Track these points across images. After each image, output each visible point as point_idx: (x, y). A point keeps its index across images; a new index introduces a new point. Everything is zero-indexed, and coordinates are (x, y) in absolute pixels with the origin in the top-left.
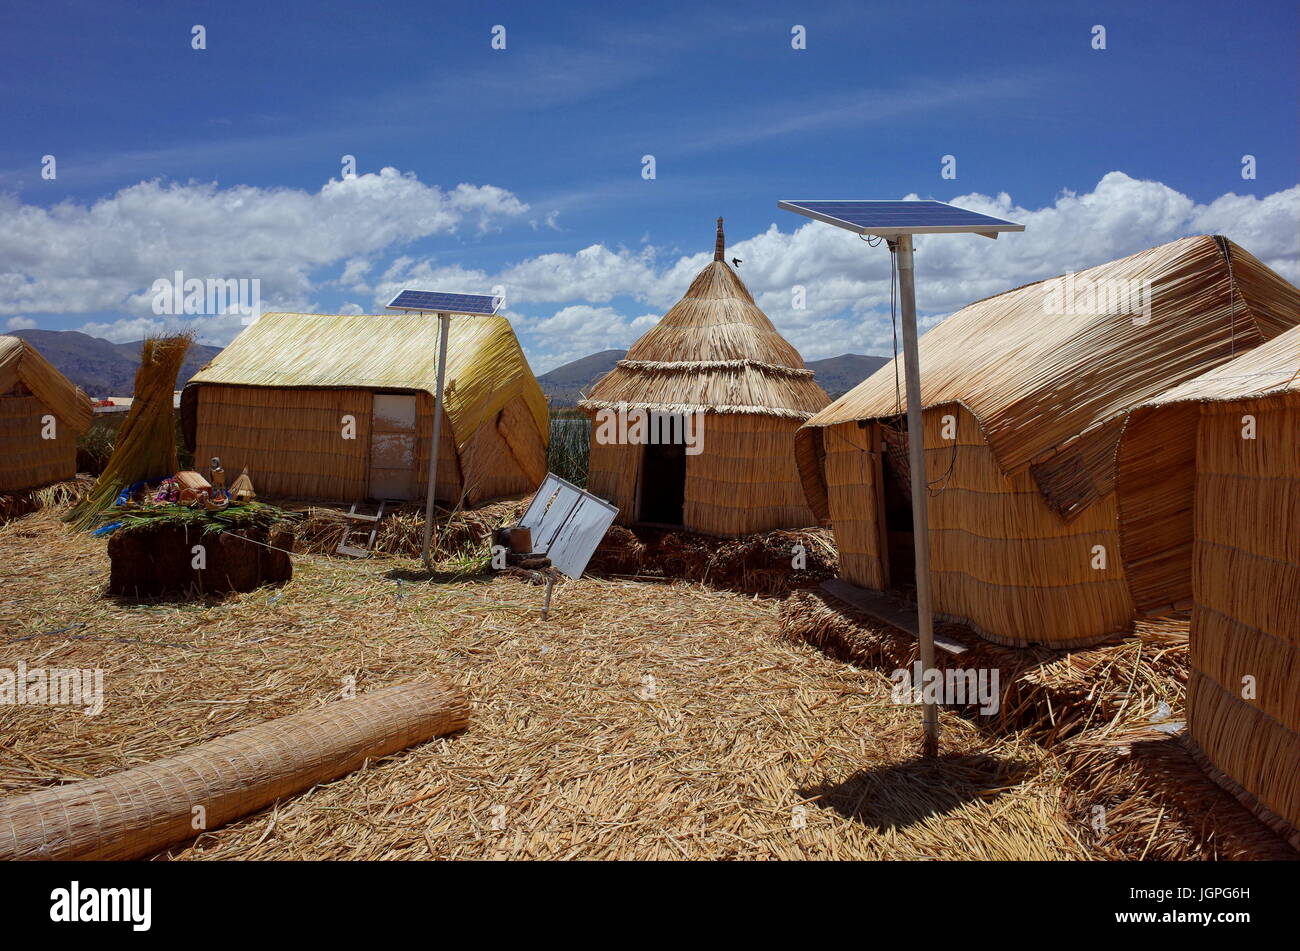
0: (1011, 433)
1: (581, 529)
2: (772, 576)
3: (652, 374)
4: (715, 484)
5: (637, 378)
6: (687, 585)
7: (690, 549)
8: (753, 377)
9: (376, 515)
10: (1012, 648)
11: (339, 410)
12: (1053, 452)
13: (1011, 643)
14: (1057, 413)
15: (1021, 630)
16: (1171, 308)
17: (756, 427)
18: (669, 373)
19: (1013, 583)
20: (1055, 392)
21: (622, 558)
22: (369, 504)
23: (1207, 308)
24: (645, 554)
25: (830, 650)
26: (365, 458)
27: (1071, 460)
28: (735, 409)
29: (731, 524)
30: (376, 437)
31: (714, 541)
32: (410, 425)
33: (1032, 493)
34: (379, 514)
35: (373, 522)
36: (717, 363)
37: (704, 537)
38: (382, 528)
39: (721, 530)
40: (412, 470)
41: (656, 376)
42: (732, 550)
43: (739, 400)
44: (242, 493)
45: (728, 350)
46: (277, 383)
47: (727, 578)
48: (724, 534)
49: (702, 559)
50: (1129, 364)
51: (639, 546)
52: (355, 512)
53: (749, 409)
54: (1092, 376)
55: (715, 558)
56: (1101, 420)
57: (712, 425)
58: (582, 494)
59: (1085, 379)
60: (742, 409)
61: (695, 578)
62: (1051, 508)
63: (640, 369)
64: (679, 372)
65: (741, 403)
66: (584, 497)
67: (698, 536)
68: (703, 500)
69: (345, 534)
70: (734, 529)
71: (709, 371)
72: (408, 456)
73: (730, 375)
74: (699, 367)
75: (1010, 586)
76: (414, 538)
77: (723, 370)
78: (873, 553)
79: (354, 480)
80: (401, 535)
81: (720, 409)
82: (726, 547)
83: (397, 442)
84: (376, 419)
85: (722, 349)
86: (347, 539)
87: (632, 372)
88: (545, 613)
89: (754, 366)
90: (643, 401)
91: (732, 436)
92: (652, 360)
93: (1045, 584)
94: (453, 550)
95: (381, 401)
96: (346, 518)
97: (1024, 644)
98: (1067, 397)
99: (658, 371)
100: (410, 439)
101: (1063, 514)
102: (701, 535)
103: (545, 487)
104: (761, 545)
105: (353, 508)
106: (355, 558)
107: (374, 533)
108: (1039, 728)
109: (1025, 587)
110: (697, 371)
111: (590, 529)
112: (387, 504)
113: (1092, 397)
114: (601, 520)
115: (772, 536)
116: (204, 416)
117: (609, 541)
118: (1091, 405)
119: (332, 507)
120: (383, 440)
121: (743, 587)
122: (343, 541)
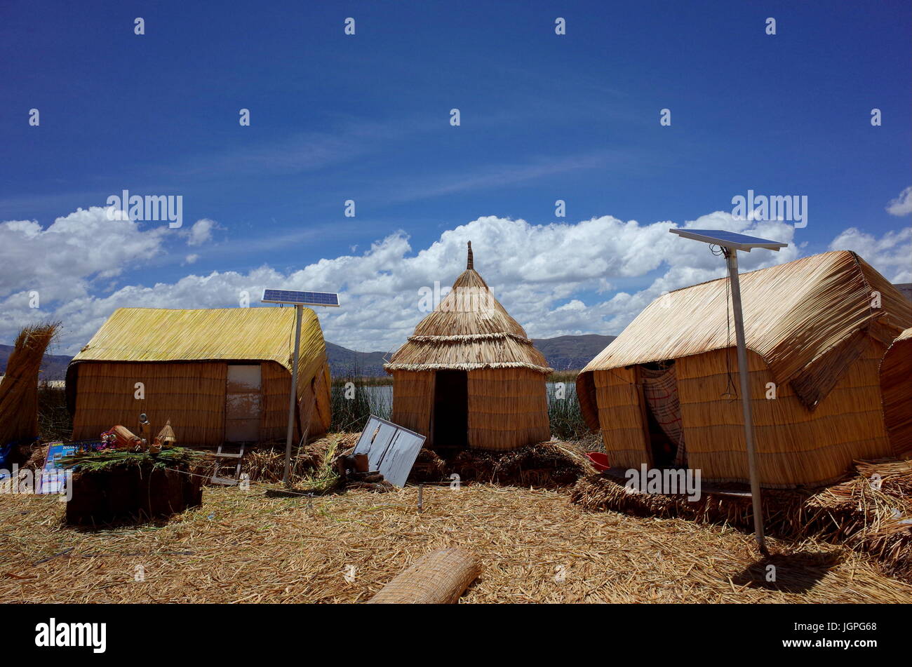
0: (779, 362)
1: (401, 452)
2: (540, 473)
3: (437, 344)
4: (490, 415)
5: (426, 347)
6: (480, 485)
7: (479, 461)
8: (512, 343)
9: (239, 453)
10: (786, 490)
11: (200, 378)
12: (800, 372)
13: (785, 487)
14: (799, 349)
15: (791, 479)
16: (840, 290)
17: (518, 376)
18: (450, 343)
19: (782, 451)
20: (797, 338)
21: (429, 471)
22: (231, 446)
23: (855, 290)
24: (445, 467)
25: (629, 511)
26: (222, 412)
27: (808, 376)
28: (504, 365)
29: (507, 442)
30: (229, 397)
31: (496, 454)
32: (256, 386)
33: (788, 396)
34: (242, 452)
35: (237, 458)
36: (483, 336)
37: (489, 452)
38: (244, 463)
39: (498, 446)
40: (260, 419)
41: (440, 346)
42: (510, 458)
43: (505, 360)
44: (168, 439)
45: (491, 327)
46: (151, 359)
47: (509, 477)
48: (500, 449)
49: (488, 467)
50: (826, 321)
51: (441, 462)
52: (222, 452)
53: (514, 364)
54: (812, 328)
55: (499, 465)
56: (820, 353)
57: (486, 375)
58: (398, 428)
59: (809, 330)
60: (509, 364)
61: (484, 480)
62: (803, 405)
63: (428, 341)
64: (458, 342)
65: (507, 361)
66: (399, 431)
67: (484, 451)
68: (483, 427)
69: (216, 468)
70: (508, 445)
71: (479, 341)
72: (255, 409)
73: (495, 343)
74: (471, 339)
75: (780, 453)
76: (272, 468)
77: (489, 340)
78: (643, 448)
79: (214, 429)
80: (261, 467)
81: (493, 365)
82: (505, 457)
83: (246, 400)
84: (230, 383)
85: (486, 327)
86: (217, 473)
87: (422, 344)
88: (420, 508)
89: (511, 337)
90: (434, 362)
91: (501, 383)
92: (436, 335)
93: (802, 449)
94: (302, 474)
95: (233, 370)
96: (213, 457)
97: (794, 487)
98: (802, 340)
99: (441, 342)
100: (256, 397)
101: (810, 408)
102: (486, 451)
103: (369, 425)
104: (531, 453)
105: (220, 449)
106: (226, 486)
107: (239, 466)
108: (824, 534)
109: (790, 452)
110: (470, 341)
111: (406, 453)
112: (246, 445)
113: (814, 339)
114: (413, 445)
115: (537, 447)
116: (83, 387)
117: (420, 460)
118: (815, 344)
119: (201, 449)
120: (235, 399)
121: (521, 482)
122: (215, 474)
